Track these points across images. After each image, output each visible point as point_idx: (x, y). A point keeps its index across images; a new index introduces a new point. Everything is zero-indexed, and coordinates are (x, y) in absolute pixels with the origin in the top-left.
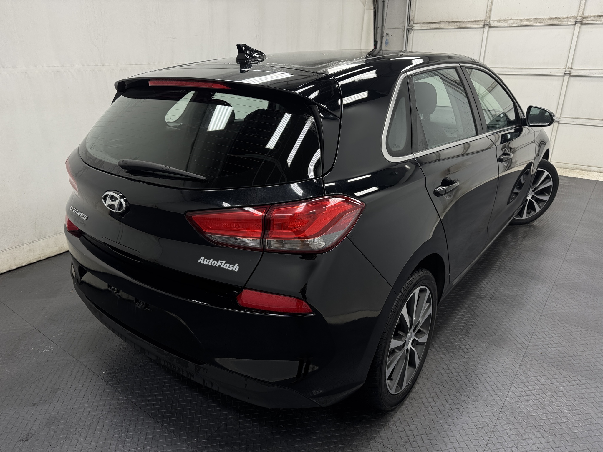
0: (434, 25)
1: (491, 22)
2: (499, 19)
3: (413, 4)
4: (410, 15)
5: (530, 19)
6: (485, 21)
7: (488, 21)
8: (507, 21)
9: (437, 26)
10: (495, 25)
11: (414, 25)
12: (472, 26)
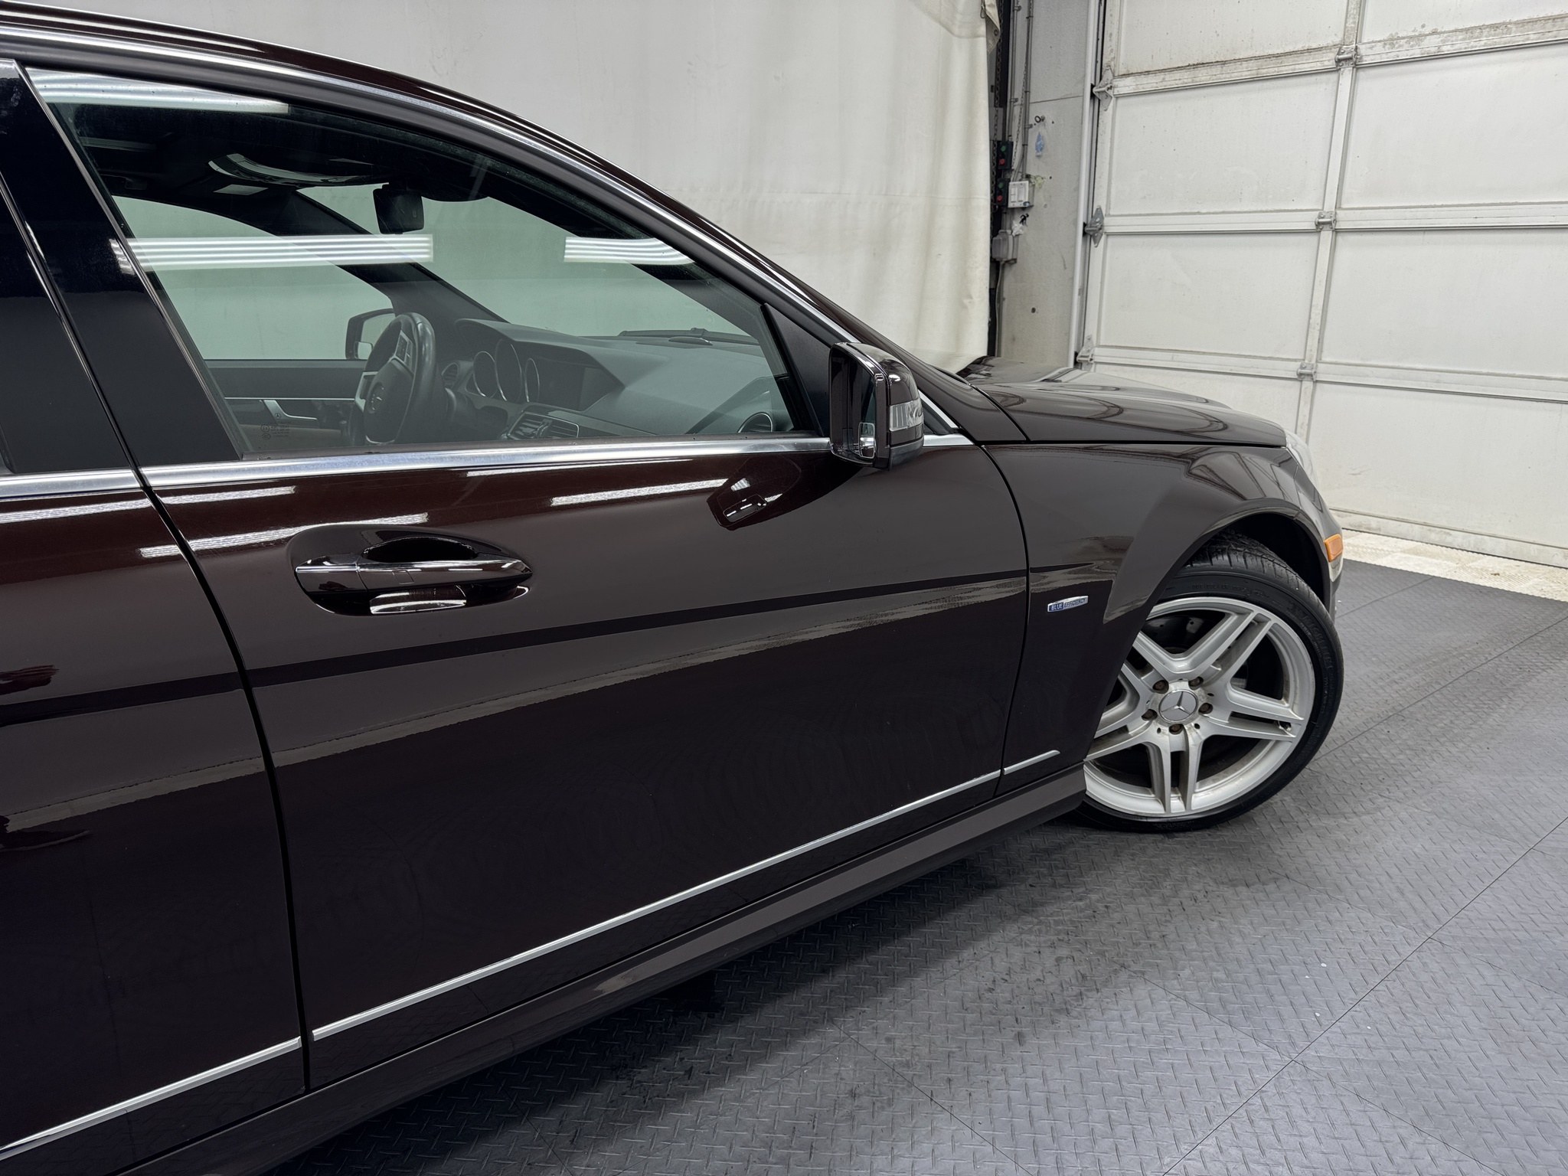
0: (1177, 75)
1: (1363, 50)
2: (1391, 35)
3: (1111, 15)
4: (1104, 50)
5: (1504, 23)
6: (1340, 48)
7: (1354, 46)
8: (1421, 37)
9: (1185, 78)
10: (1378, 56)
11: (1118, 83)
12: (1297, 67)
